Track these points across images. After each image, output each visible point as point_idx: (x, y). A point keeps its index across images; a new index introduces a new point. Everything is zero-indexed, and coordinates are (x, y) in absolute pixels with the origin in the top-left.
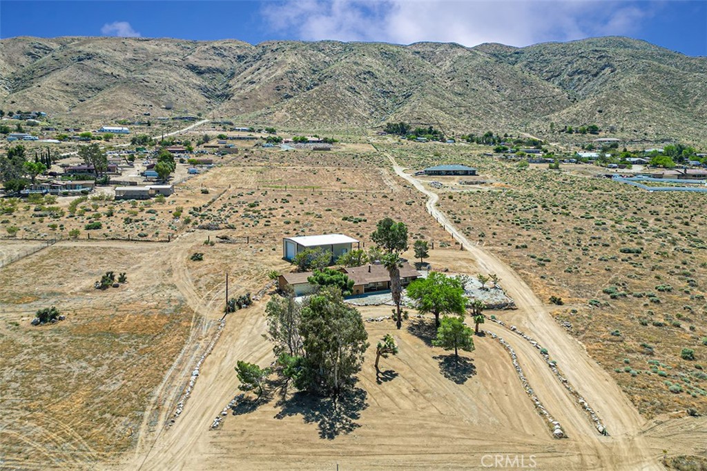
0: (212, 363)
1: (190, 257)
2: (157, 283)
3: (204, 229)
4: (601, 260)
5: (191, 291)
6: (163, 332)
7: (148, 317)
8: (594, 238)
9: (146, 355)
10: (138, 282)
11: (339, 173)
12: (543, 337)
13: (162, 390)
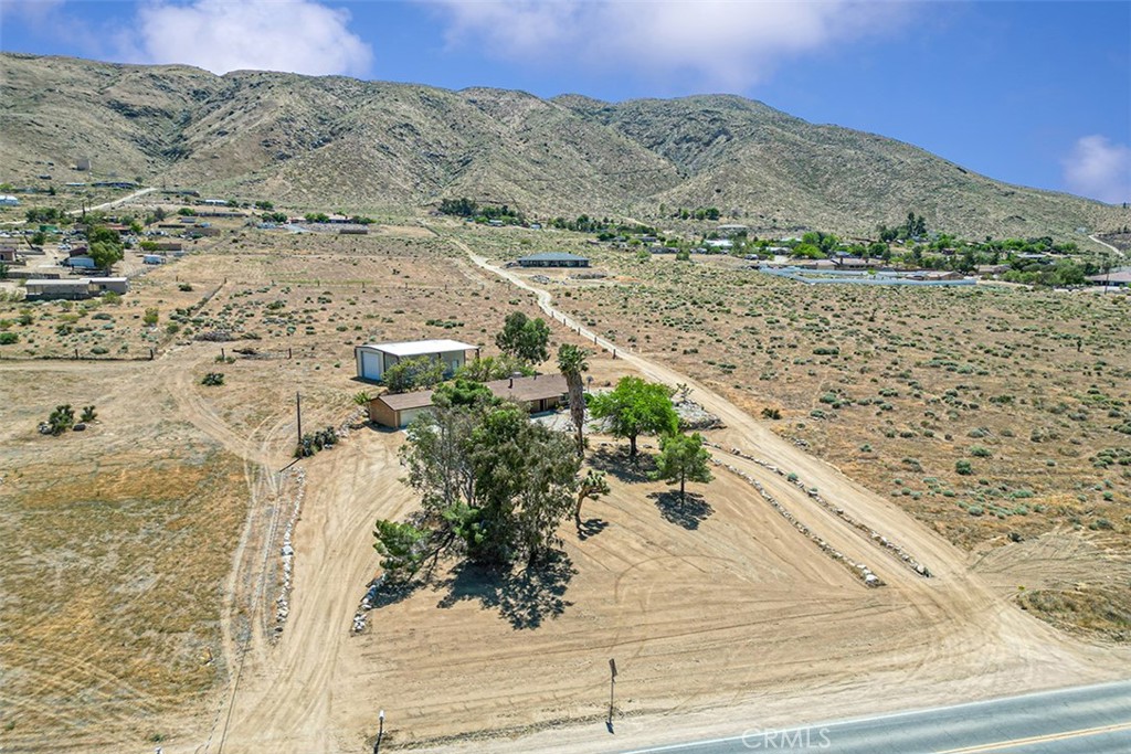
0: (309, 533)
1: (201, 380)
2: (156, 421)
3: (207, 340)
5: (223, 430)
6: (201, 492)
7: (162, 471)
9: (184, 531)
13: (237, 582)
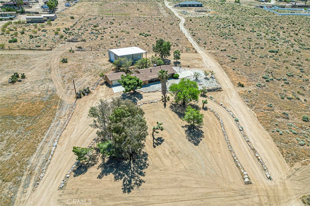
1: (61, 60)
2: (43, 78)
3: (70, 41)
4: (260, 57)
5: (60, 83)
7: (33, 103)
8: (257, 44)
9: (29, 132)
10: (32, 78)
11: (139, 5)
12: (236, 109)
